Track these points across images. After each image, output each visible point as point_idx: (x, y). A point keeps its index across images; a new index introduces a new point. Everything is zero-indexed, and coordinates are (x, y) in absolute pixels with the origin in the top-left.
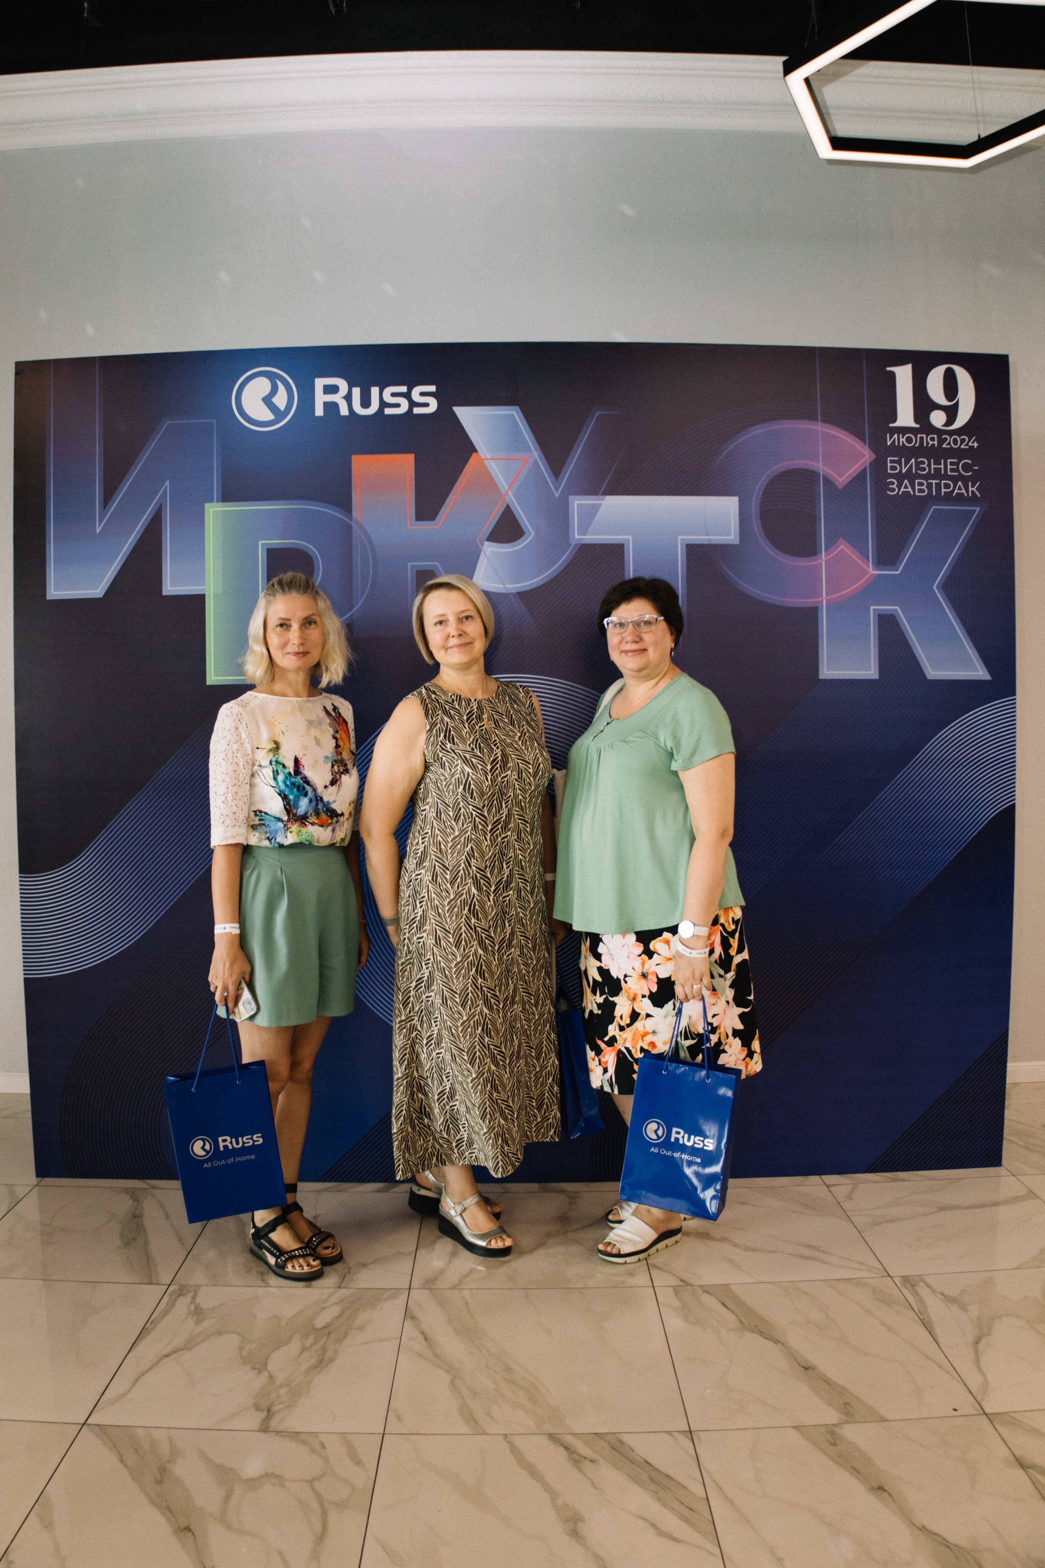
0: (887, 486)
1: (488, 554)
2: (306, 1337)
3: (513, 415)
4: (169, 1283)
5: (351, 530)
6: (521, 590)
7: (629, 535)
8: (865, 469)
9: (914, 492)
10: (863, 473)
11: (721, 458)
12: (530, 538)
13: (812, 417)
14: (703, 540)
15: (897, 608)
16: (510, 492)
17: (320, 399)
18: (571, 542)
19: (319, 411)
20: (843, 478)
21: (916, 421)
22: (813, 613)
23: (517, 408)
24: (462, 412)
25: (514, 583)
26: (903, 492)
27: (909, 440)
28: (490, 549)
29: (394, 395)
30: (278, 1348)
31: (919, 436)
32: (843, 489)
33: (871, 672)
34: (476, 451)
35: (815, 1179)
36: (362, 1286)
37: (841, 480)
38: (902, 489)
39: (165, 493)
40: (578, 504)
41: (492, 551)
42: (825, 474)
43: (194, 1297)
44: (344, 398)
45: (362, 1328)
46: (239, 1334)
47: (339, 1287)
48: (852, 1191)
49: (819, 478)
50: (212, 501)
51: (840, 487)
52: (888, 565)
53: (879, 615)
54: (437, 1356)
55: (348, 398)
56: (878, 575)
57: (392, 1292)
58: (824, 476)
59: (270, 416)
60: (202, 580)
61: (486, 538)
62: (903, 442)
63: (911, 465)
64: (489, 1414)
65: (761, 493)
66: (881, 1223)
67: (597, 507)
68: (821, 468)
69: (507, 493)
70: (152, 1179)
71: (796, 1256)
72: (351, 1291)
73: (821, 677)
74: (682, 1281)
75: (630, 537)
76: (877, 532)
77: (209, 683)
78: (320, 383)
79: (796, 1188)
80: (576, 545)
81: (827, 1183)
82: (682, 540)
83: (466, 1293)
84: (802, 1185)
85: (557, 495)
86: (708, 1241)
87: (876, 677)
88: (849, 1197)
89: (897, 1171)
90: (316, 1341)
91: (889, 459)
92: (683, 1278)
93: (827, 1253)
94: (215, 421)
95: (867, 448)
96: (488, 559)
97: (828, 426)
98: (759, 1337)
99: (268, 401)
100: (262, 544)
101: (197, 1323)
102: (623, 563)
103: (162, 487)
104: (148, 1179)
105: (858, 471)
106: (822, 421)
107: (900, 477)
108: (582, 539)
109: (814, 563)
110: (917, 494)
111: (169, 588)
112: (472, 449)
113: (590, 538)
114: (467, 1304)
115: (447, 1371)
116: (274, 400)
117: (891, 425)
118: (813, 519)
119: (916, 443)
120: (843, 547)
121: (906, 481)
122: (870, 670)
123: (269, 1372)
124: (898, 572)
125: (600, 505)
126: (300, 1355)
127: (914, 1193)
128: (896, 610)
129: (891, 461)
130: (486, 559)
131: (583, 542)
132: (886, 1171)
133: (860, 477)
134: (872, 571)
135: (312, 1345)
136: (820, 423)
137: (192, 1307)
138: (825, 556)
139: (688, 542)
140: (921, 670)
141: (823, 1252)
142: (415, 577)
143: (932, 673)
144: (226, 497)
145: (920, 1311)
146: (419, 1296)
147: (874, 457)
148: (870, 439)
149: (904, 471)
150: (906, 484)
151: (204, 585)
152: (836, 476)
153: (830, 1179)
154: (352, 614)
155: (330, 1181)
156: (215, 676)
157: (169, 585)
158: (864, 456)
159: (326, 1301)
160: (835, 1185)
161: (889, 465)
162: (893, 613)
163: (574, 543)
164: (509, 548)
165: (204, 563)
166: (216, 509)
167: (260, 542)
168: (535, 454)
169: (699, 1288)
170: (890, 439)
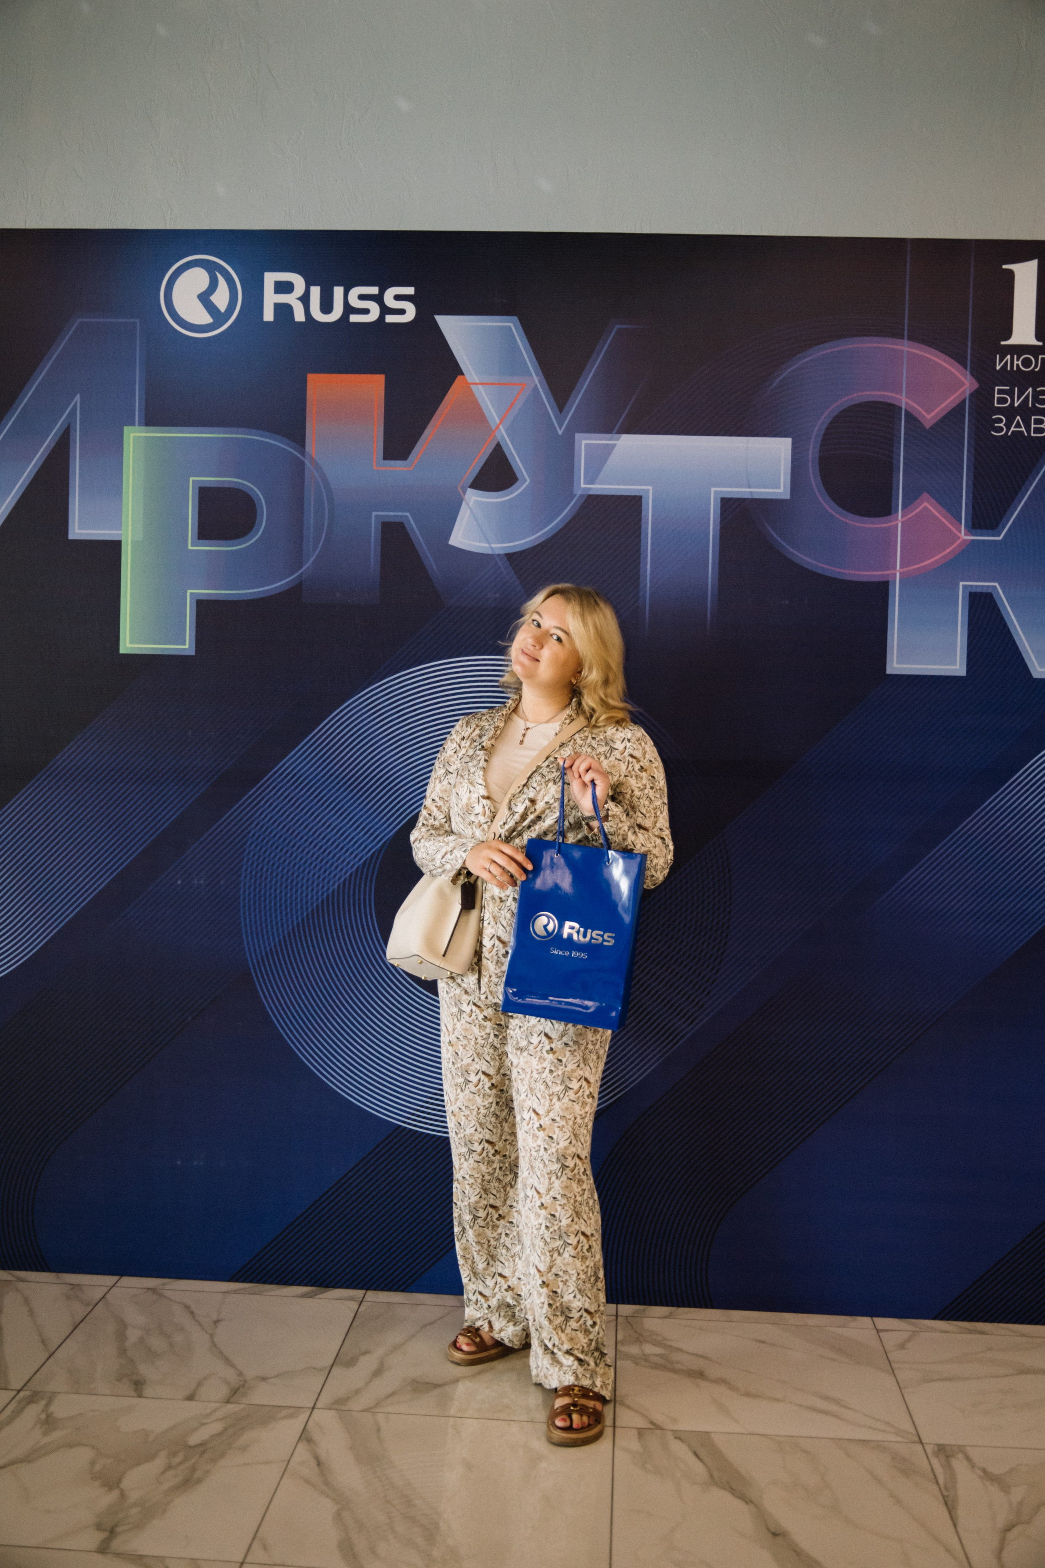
0: (991, 425)
1: (471, 504)
2: (175, 1454)
3: (510, 327)
4: (19, 1387)
5: (303, 469)
6: (507, 552)
7: (649, 485)
8: (964, 402)
9: (1028, 430)
10: (961, 406)
11: (774, 385)
12: (524, 486)
13: (895, 333)
14: (745, 492)
15: (996, 584)
16: (501, 427)
17: (271, 299)
18: (575, 492)
19: (269, 315)
20: (932, 414)
21: (1038, 338)
22: (881, 590)
23: (515, 318)
24: (446, 322)
25: (503, 542)
26: (1013, 432)
27: (1027, 363)
28: (473, 498)
29: (362, 297)
30: (139, 1464)
31: (1040, 357)
32: (931, 428)
33: (957, 667)
34: (462, 374)
35: (866, 1321)
36: (256, 1401)
37: (929, 417)
38: (1012, 429)
39: (74, 409)
40: (586, 445)
41: (477, 502)
42: (910, 410)
43: (48, 1404)
44: (299, 299)
45: (244, 1449)
46: (93, 1447)
47: (228, 1402)
48: (910, 1339)
49: (901, 415)
50: (132, 424)
51: (928, 426)
52: (986, 528)
53: (971, 594)
54: (327, 1483)
55: (305, 299)
56: (973, 541)
57: (292, 1410)
58: (906, 410)
59: (206, 319)
60: (118, 523)
61: (469, 483)
62: (1018, 365)
63: (1027, 397)
64: (373, 1551)
65: (822, 432)
66: (934, 1380)
67: (610, 449)
68: (904, 401)
69: (498, 427)
70: (20, 1269)
71: (807, 1408)
72: (242, 1406)
73: (888, 672)
74: (652, 1423)
75: (650, 488)
76: (975, 485)
77: (122, 651)
78: (270, 278)
79: (834, 1329)
80: (581, 496)
81: (879, 1327)
82: (716, 493)
83: (381, 1418)
84: (844, 1326)
85: (560, 432)
86: (699, 1381)
87: (963, 673)
88: (902, 1346)
89: (978, 1321)
90: (186, 1459)
91: (997, 388)
92: (655, 1421)
93: (849, 1409)
94: (138, 321)
95: (968, 373)
96: (471, 511)
97: (916, 345)
98: (727, 1496)
99: (205, 298)
100: (193, 481)
101: (45, 1434)
102: (640, 520)
103: (69, 404)
104: (15, 1269)
105: (953, 405)
106: (910, 339)
107: (1010, 413)
108: (589, 489)
109: (889, 524)
110: (1032, 435)
111: (77, 531)
112: (457, 371)
113: (600, 488)
114: (379, 1430)
115: (334, 1500)
116: (214, 298)
117: (1003, 343)
118: (889, 468)
119: (1036, 366)
120: (927, 505)
121: (1018, 417)
122: (955, 665)
123: (122, 1491)
124: (1000, 538)
125: (614, 445)
126: (163, 1473)
127: (990, 1349)
128: (995, 587)
129: (1000, 392)
130: (469, 511)
131: (591, 493)
132: (963, 1320)
133: (956, 413)
134: (964, 536)
135: (181, 1463)
136: (906, 341)
137: (43, 1416)
138: (902, 517)
139: (724, 496)
140: (1026, 666)
141: (845, 1407)
142: (380, 527)
143: (1039, 670)
144: (151, 420)
145: (945, 1487)
146: (325, 1417)
147: (976, 385)
148: (971, 362)
149: (1016, 405)
150: (1018, 421)
151: (121, 529)
152: (924, 413)
153: (883, 1322)
154: (302, 573)
155: (244, 1281)
156: (131, 643)
157: (76, 527)
158: (963, 384)
159: (208, 1415)
160: (888, 1331)
161: (996, 396)
162: (990, 591)
163: (579, 493)
164: (497, 498)
165: (121, 501)
166: (138, 434)
167: (191, 479)
168: (535, 379)
169: (670, 1433)
170: (1000, 363)
